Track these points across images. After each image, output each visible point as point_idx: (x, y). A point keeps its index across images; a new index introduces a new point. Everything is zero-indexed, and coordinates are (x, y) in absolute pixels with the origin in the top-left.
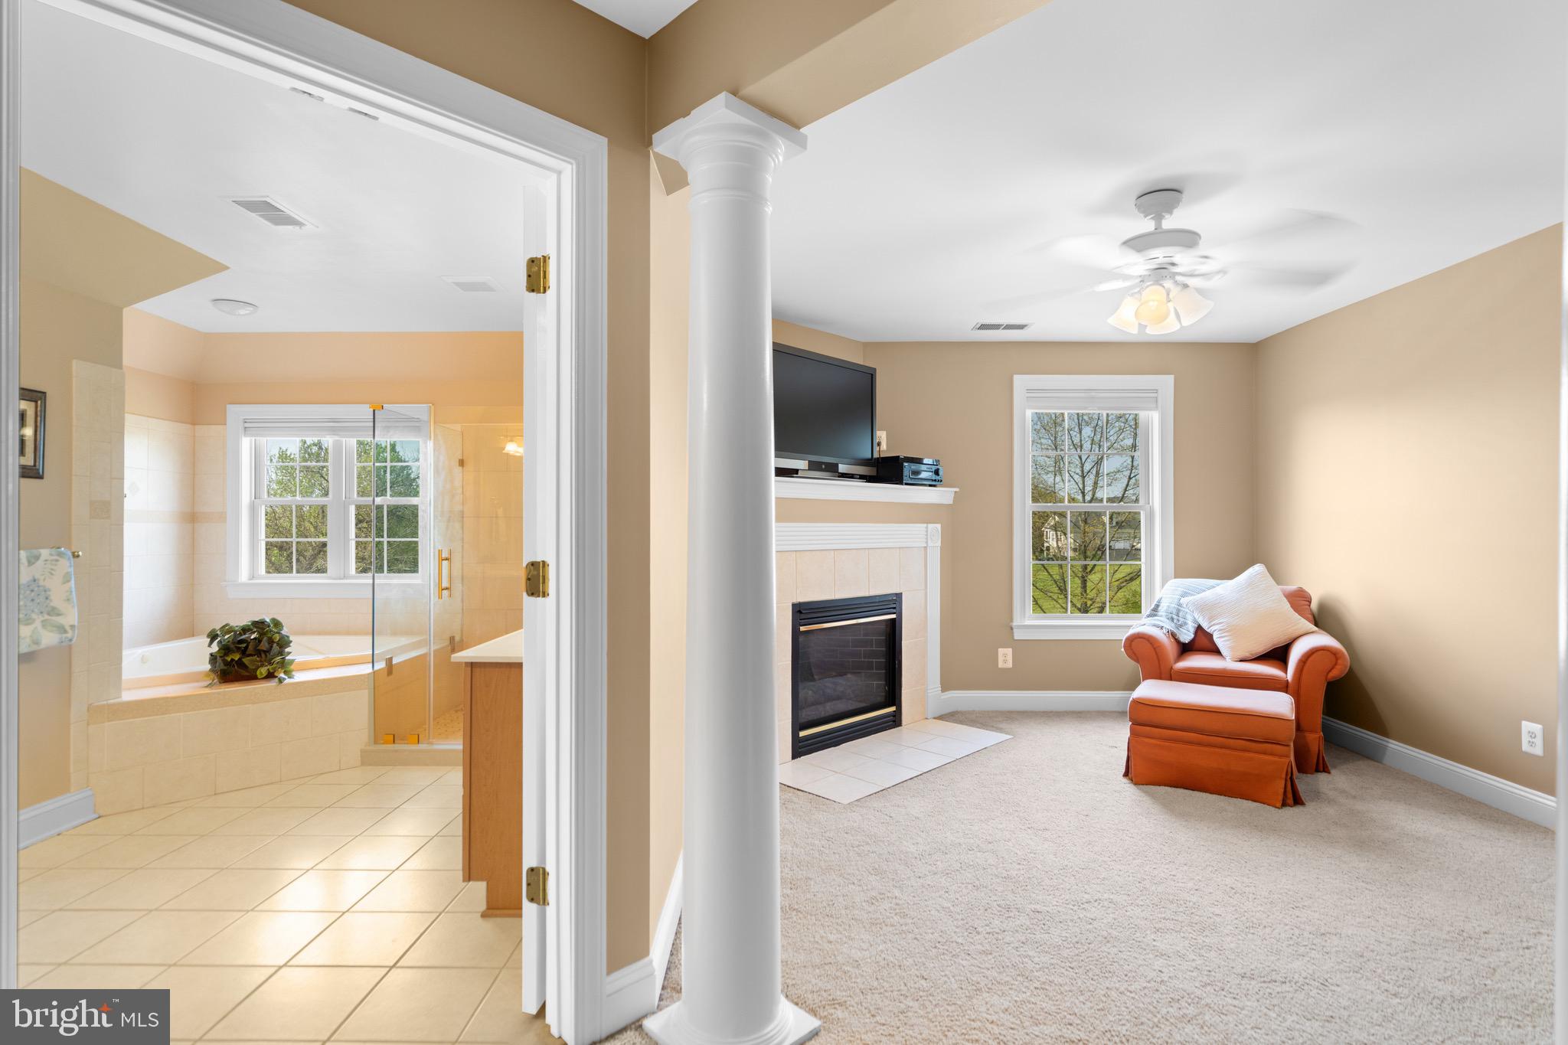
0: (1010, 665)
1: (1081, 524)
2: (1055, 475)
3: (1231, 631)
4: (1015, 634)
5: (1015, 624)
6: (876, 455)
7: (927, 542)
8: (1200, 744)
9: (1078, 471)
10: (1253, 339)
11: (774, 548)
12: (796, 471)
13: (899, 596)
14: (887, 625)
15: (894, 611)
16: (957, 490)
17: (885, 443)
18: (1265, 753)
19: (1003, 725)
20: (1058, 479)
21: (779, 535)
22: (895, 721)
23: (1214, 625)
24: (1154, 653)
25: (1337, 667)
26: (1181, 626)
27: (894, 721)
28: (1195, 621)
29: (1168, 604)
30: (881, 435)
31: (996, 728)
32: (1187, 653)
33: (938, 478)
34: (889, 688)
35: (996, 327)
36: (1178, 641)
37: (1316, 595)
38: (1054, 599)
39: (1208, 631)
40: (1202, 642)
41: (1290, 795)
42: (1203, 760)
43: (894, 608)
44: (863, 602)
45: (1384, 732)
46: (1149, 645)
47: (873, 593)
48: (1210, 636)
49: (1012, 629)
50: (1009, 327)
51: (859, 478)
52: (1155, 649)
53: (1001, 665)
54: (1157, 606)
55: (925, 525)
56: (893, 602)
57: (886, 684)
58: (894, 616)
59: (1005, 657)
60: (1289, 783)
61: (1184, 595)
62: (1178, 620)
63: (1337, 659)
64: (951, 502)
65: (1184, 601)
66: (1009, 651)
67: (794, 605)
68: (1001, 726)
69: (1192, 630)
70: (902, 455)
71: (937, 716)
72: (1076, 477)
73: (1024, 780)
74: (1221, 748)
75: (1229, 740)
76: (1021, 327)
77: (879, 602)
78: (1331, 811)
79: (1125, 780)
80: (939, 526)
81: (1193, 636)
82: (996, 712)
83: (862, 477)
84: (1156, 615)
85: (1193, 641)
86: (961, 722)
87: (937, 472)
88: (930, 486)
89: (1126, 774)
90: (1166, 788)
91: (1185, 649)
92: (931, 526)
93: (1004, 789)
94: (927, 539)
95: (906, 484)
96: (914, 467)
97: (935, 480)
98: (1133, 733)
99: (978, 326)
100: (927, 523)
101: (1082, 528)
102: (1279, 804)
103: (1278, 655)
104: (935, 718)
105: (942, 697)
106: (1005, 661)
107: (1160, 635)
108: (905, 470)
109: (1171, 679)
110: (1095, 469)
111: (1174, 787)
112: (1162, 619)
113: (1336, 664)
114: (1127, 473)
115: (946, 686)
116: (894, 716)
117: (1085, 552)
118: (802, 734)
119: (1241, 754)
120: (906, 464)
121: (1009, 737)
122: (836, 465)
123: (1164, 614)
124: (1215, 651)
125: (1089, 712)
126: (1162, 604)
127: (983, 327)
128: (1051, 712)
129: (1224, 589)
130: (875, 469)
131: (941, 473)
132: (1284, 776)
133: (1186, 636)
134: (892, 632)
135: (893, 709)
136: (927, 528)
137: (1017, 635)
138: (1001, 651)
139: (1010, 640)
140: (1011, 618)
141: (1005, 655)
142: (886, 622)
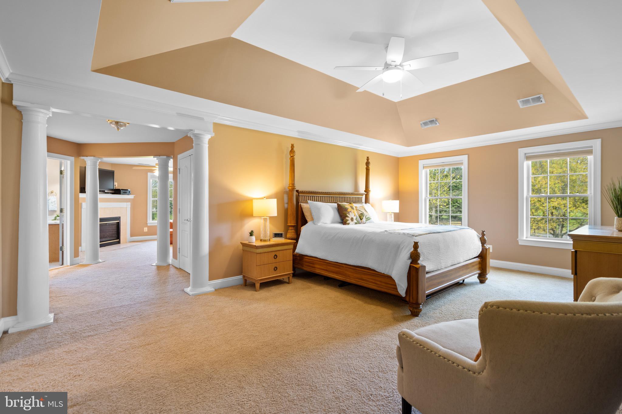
0: (147, 231)
5: (148, 223)
6: (114, 188)
7: (127, 206)
11: (99, 207)
13: (120, 217)
16: (134, 196)
17: (117, 185)
21: (100, 205)
22: (119, 242)
30: (116, 184)
34: (117, 236)
47: (114, 216)
53: (145, 231)
55: (126, 203)
56: (119, 218)
58: (119, 221)
59: (146, 229)
64: (133, 198)
66: (147, 228)
70: (121, 188)
71: (129, 241)
77: (116, 218)
80: (130, 203)
83: (111, 193)
87: (130, 192)
88: (128, 195)
92: (128, 203)
95: (122, 194)
96: (124, 191)
97: (130, 194)
105: (131, 238)
106: (146, 230)
108: (121, 192)
115: (131, 235)
120: (122, 190)
122: (105, 191)
130: (114, 192)
134: (118, 225)
135: (118, 240)
137: (148, 225)
138: (145, 228)
139: (147, 226)
140: (147, 222)
141: (145, 229)
142: (117, 222)
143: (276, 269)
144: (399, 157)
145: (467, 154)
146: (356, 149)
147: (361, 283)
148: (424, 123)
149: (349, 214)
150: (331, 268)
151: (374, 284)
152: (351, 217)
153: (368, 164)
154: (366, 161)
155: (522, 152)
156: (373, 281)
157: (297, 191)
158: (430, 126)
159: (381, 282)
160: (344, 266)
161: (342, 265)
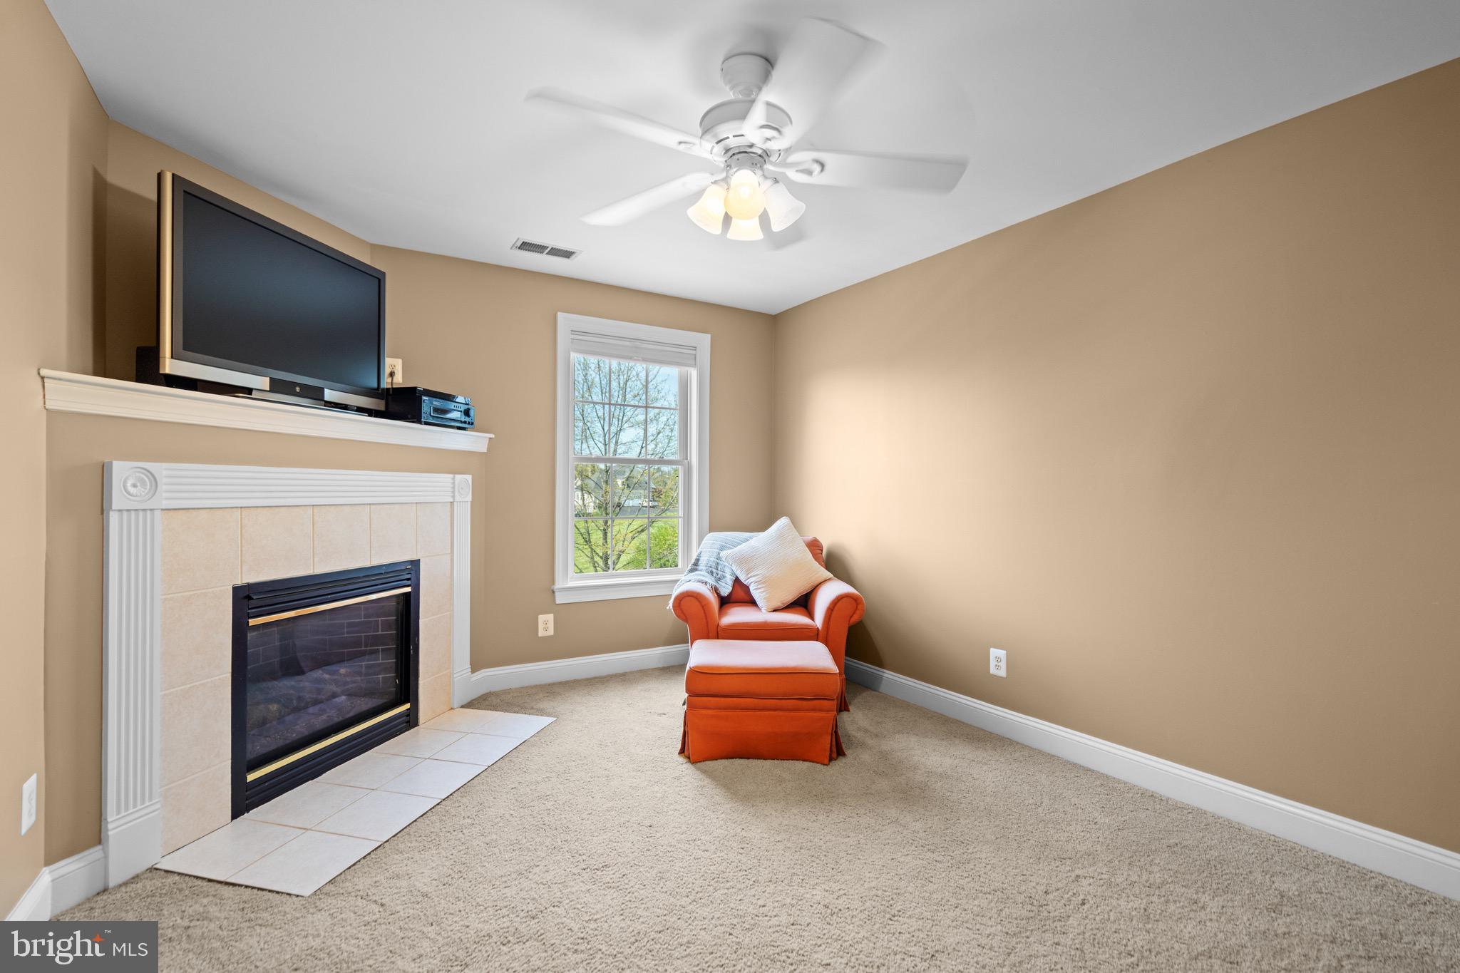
0: (551, 632)
1: (604, 485)
2: (582, 443)
3: (765, 582)
4: (557, 598)
5: (559, 585)
6: (384, 386)
7: (454, 497)
8: (755, 709)
9: (601, 439)
10: (774, 312)
12: (248, 391)
13: (415, 564)
14: (398, 603)
15: (409, 583)
16: (492, 436)
17: (396, 372)
18: (814, 710)
19: (545, 705)
20: (585, 446)
23: (751, 577)
24: (703, 611)
25: (858, 612)
26: (720, 579)
27: (408, 722)
28: (733, 573)
29: (707, 558)
30: (394, 363)
31: (537, 710)
32: (727, 605)
33: (467, 419)
34: (400, 682)
35: (539, 248)
36: (719, 595)
37: (826, 544)
38: (579, 549)
39: (745, 583)
40: (740, 596)
41: (834, 749)
42: (757, 725)
43: (409, 579)
44: (361, 575)
45: (880, 663)
46: (697, 603)
47: (376, 562)
48: (746, 588)
49: (553, 592)
50: (555, 252)
51: (356, 411)
52: (703, 607)
53: (541, 633)
54: (698, 560)
55: (451, 476)
56: (407, 573)
57: (397, 677)
58: (409, 589)
59: (546, 625)
60: (834, 736)
61: (722, 548)
62: (717, 574)
63: (857, 604)
64: (485, 450)
65: (723, 554)
66: (550, 617)
67: (236, 590)
68: (541, 705)
69: (730, 583)
70: (421, 385)
71: (464, 703)
72: (599, 445)
73: (572, 785)
74: (775, 710)
75: (783, 701)
76: (567, 254)
77: (386, 573)
78: (866, 757)
79: (682, 760)
80: (469, 477)
81: (731, 589)
82: (536, 686)
83: (360, 410)
84: (696, 570)
85: (731, 594)
86: (495, 708)
87: (467, 413)
88: (459, 428)
89: (682, 752)
90: (723, 760)
91: (725, 602)
92: (458, 477)
93: (549, 805)
94: (453, 492)
95: (426, 423)
96: (437, 403)
97: (465, 422)
98: (691, 705)
99: (519, 244)
100: (454, 473)
101: (604, 489)
102: (826, 761)
103: (804, 603)
104: (462, 707)
105: (473, 679)
106: (546, 629)
107: (705, 591)
108: (424, 405)
109: (717, 637)
110: (615, 439)
111: (730, 759)
112: (702, 574)
113: (856, 609)
114: (640, 443)
115: (475, 667)
116: (408, 715)
117: (606, 509)
118: (251, 777)
119: (793, 714)
120: (424, 398)
121: (551, 719)
122: (321, 390)
123: (704, 568)
124: (752, 602)
125: (632, 673)
126: (701, 559)
127: (525, 246)
128: (595, 678)
129: (759, 540)
130: (383, 402)
131: (472, 413)
132: (830, 731)
133: (726, 590)
134: (407, 609)
135: (407, 706)
136: (454, 479)
137: (560, 599)
138: (542, 618)
139: (552, 607)
140: (553, 582)
141: (546, 622)
142: (397, 596)
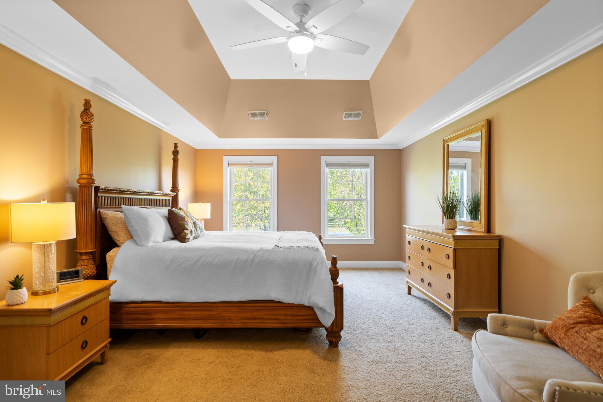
143: (84, 345)
144: (197, 148)
145: (276, 156)
146: (161, 129)
147: (253, 324)
148: (252, 114)
149: (188, 225)
150: (192, 313)
151: (275, 321)
152: (190, 230)
153: (175, 153)
154: (173, 149)
155: (324, 159)
156: (274, 317)
157: (97, 189)
158: (259, 118)
159: (285, 315)
160: (220, 305)
161: (217, 305)
